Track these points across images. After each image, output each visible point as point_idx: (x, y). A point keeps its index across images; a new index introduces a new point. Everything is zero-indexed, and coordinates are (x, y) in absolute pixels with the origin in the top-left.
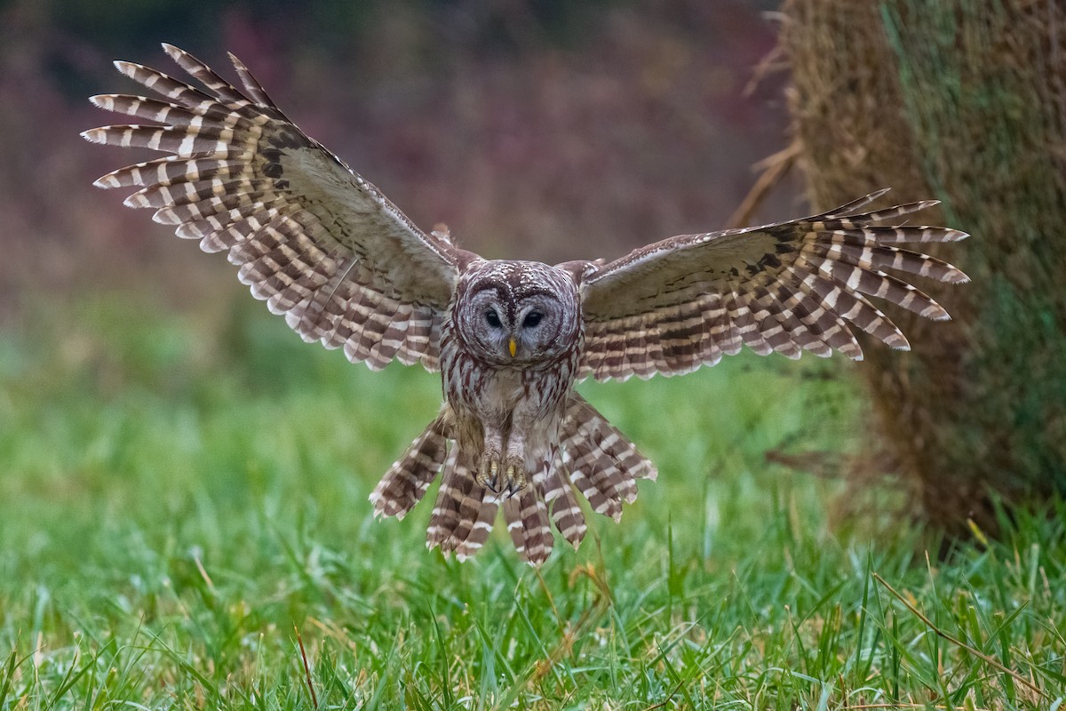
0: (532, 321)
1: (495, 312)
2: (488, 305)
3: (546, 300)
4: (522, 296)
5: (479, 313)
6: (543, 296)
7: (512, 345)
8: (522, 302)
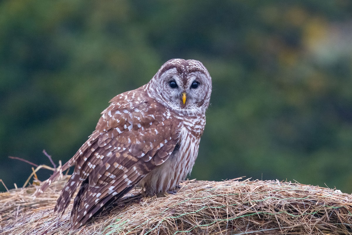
0: (195, 86)
1: (174, 81)
2: (171, 77)
3: (202, 75)
4: (190, 71)
5: (165, 82)
6: (200, 72)
7: (184, 97)
8: (190, 74)
